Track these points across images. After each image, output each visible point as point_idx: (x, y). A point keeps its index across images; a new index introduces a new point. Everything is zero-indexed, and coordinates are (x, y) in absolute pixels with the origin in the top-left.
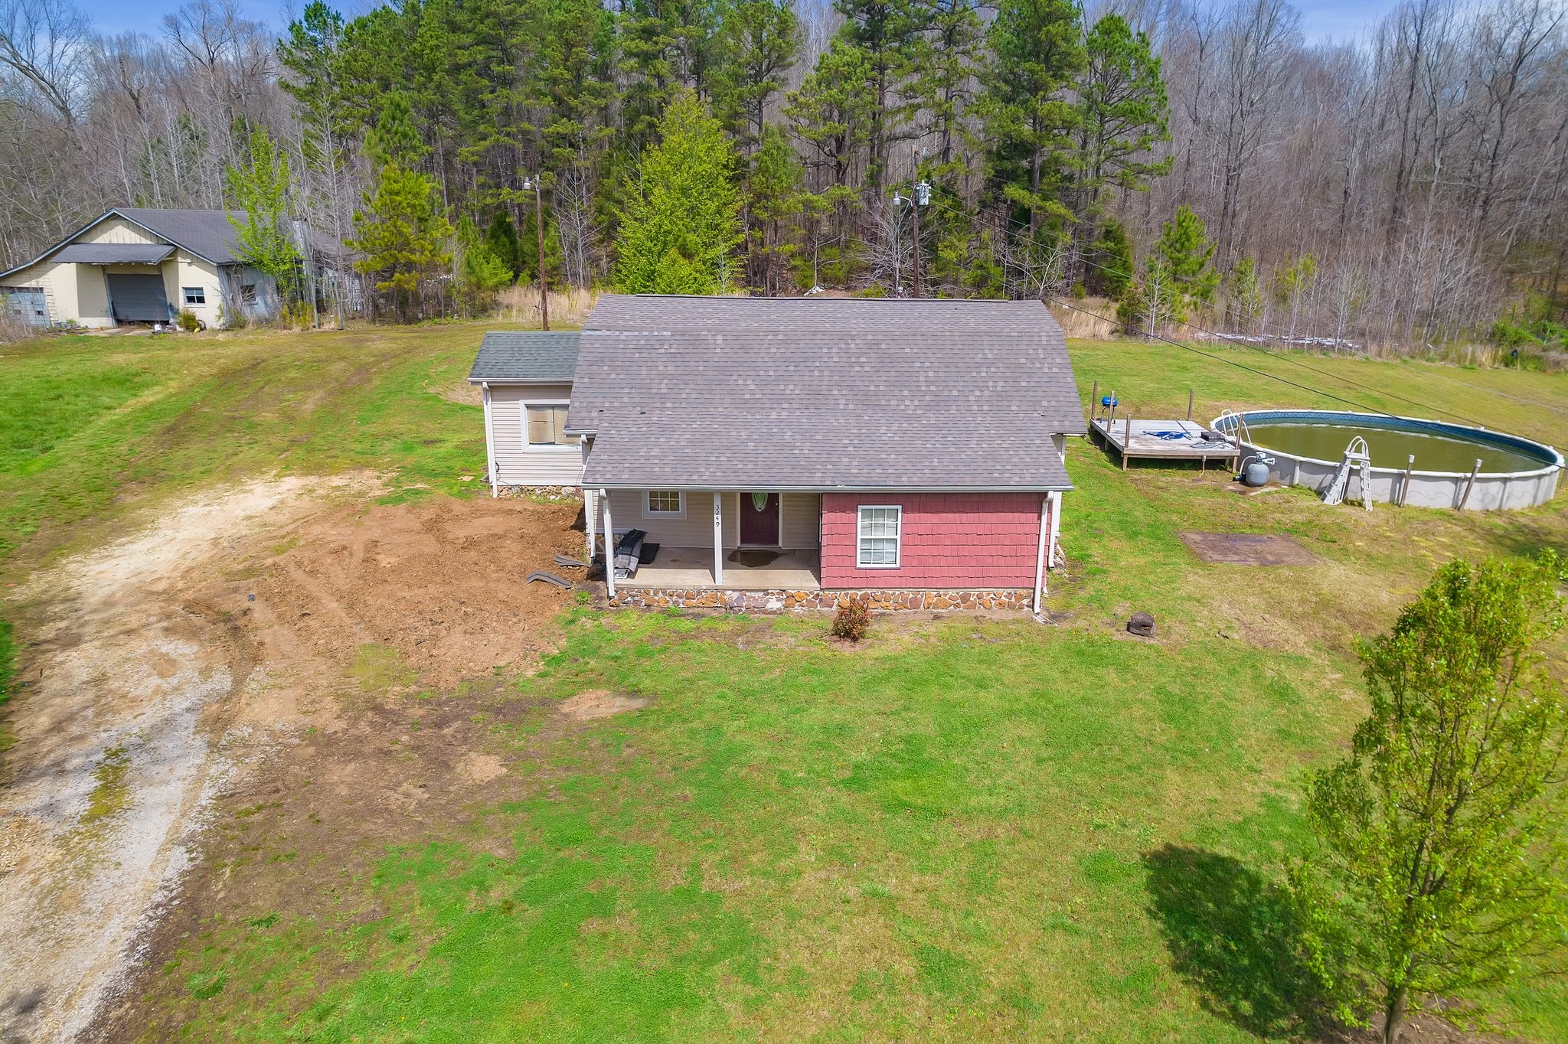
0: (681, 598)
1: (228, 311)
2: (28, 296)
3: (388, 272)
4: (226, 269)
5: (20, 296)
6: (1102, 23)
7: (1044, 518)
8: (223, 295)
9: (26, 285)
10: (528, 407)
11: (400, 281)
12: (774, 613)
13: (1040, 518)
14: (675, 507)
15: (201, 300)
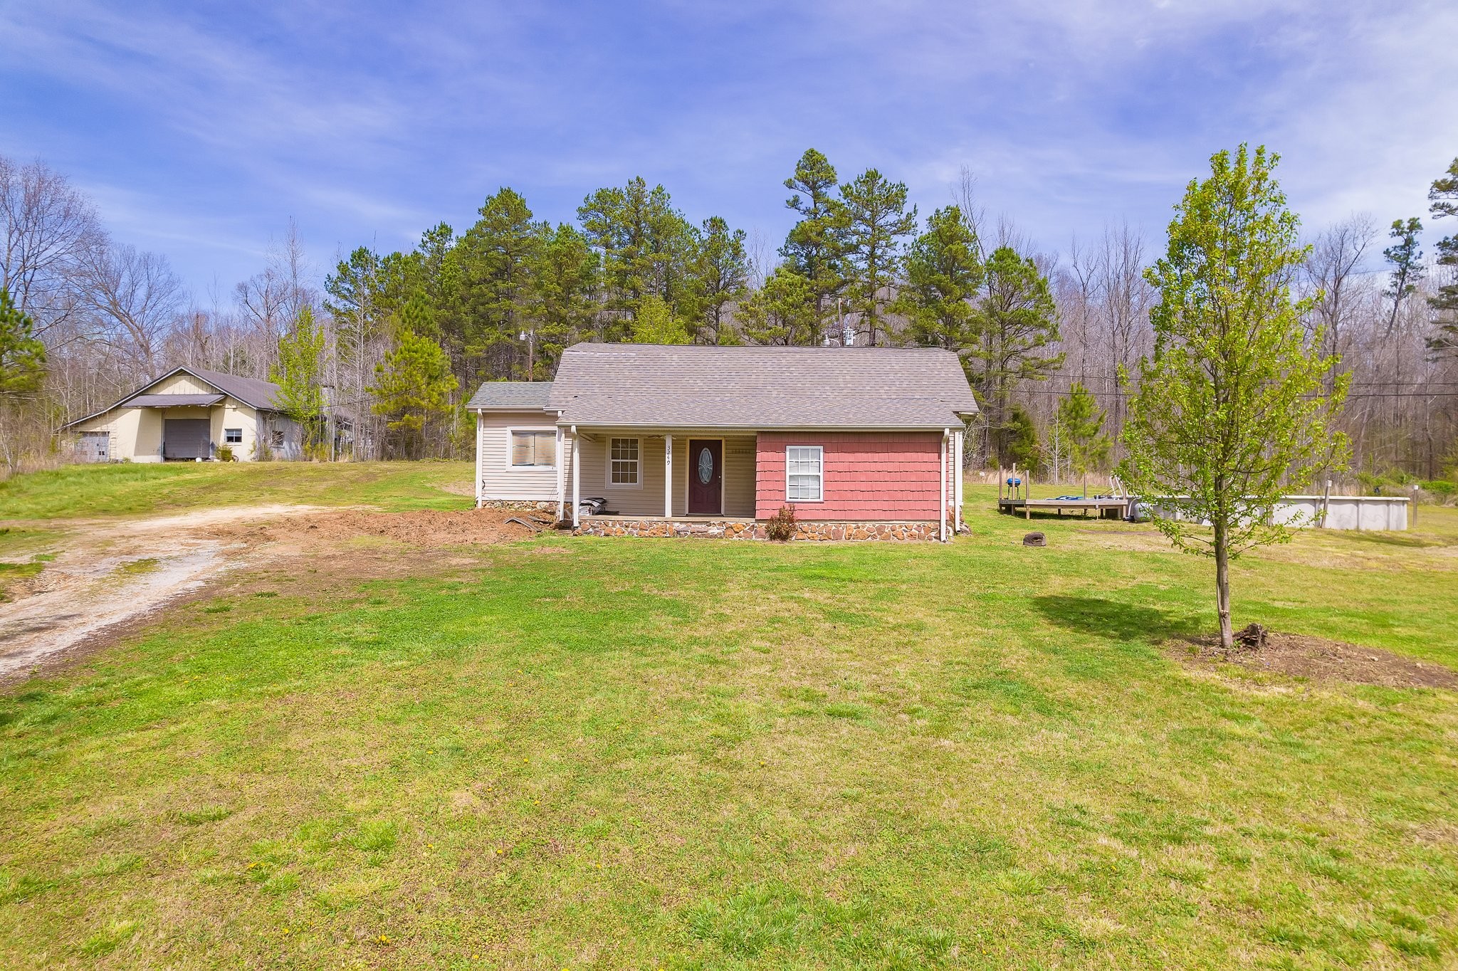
0: (636, 529)
1: (260, 448)
2: (96, 439)
3: (398, 415)
4: (264, 414)
5: (88, 439)
6: (996, 252)
7: (944, 455)
8: (257, 434)
9: (98, 429)
10: (514, 433)
11: (408, 420)
12: (715, 536)
13: (940, 457)
14: (634, 480)
15: (238, 439)
